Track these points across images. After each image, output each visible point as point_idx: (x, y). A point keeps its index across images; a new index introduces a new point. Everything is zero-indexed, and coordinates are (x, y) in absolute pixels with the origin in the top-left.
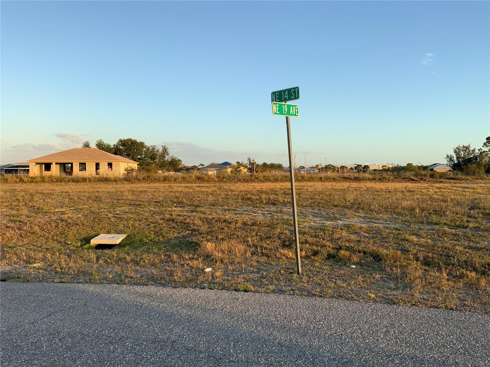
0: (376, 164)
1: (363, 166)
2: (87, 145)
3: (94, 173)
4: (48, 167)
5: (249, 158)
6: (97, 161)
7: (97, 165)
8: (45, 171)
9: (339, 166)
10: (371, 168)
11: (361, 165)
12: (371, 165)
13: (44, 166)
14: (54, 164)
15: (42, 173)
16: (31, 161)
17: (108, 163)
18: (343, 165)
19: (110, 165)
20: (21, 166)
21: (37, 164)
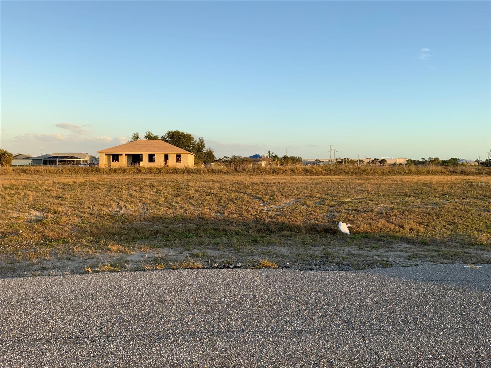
0: (392, 158)
1: (380, 160)
2: (136, 137)
3: (163, 164)
4: (116, 157)
5: (269, 151)
6: (166, 153)
7: (166, 157)
8: (113, 161)
9: (356, 159)
10: (388, 162)
11: (378, 159)
12: (388, 159)
13: (111, 156)
14: (124, 155)
15: (110, 164)
16: (101, 152)
17: (177, 155)
18: (360, 159)
19: (178, 156)
20: (59, 156)
21: (106, 154)
